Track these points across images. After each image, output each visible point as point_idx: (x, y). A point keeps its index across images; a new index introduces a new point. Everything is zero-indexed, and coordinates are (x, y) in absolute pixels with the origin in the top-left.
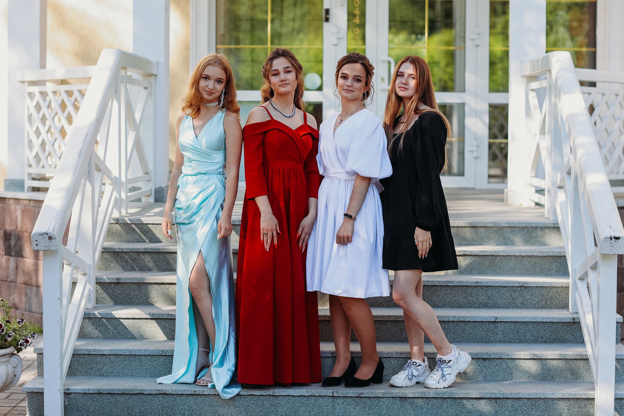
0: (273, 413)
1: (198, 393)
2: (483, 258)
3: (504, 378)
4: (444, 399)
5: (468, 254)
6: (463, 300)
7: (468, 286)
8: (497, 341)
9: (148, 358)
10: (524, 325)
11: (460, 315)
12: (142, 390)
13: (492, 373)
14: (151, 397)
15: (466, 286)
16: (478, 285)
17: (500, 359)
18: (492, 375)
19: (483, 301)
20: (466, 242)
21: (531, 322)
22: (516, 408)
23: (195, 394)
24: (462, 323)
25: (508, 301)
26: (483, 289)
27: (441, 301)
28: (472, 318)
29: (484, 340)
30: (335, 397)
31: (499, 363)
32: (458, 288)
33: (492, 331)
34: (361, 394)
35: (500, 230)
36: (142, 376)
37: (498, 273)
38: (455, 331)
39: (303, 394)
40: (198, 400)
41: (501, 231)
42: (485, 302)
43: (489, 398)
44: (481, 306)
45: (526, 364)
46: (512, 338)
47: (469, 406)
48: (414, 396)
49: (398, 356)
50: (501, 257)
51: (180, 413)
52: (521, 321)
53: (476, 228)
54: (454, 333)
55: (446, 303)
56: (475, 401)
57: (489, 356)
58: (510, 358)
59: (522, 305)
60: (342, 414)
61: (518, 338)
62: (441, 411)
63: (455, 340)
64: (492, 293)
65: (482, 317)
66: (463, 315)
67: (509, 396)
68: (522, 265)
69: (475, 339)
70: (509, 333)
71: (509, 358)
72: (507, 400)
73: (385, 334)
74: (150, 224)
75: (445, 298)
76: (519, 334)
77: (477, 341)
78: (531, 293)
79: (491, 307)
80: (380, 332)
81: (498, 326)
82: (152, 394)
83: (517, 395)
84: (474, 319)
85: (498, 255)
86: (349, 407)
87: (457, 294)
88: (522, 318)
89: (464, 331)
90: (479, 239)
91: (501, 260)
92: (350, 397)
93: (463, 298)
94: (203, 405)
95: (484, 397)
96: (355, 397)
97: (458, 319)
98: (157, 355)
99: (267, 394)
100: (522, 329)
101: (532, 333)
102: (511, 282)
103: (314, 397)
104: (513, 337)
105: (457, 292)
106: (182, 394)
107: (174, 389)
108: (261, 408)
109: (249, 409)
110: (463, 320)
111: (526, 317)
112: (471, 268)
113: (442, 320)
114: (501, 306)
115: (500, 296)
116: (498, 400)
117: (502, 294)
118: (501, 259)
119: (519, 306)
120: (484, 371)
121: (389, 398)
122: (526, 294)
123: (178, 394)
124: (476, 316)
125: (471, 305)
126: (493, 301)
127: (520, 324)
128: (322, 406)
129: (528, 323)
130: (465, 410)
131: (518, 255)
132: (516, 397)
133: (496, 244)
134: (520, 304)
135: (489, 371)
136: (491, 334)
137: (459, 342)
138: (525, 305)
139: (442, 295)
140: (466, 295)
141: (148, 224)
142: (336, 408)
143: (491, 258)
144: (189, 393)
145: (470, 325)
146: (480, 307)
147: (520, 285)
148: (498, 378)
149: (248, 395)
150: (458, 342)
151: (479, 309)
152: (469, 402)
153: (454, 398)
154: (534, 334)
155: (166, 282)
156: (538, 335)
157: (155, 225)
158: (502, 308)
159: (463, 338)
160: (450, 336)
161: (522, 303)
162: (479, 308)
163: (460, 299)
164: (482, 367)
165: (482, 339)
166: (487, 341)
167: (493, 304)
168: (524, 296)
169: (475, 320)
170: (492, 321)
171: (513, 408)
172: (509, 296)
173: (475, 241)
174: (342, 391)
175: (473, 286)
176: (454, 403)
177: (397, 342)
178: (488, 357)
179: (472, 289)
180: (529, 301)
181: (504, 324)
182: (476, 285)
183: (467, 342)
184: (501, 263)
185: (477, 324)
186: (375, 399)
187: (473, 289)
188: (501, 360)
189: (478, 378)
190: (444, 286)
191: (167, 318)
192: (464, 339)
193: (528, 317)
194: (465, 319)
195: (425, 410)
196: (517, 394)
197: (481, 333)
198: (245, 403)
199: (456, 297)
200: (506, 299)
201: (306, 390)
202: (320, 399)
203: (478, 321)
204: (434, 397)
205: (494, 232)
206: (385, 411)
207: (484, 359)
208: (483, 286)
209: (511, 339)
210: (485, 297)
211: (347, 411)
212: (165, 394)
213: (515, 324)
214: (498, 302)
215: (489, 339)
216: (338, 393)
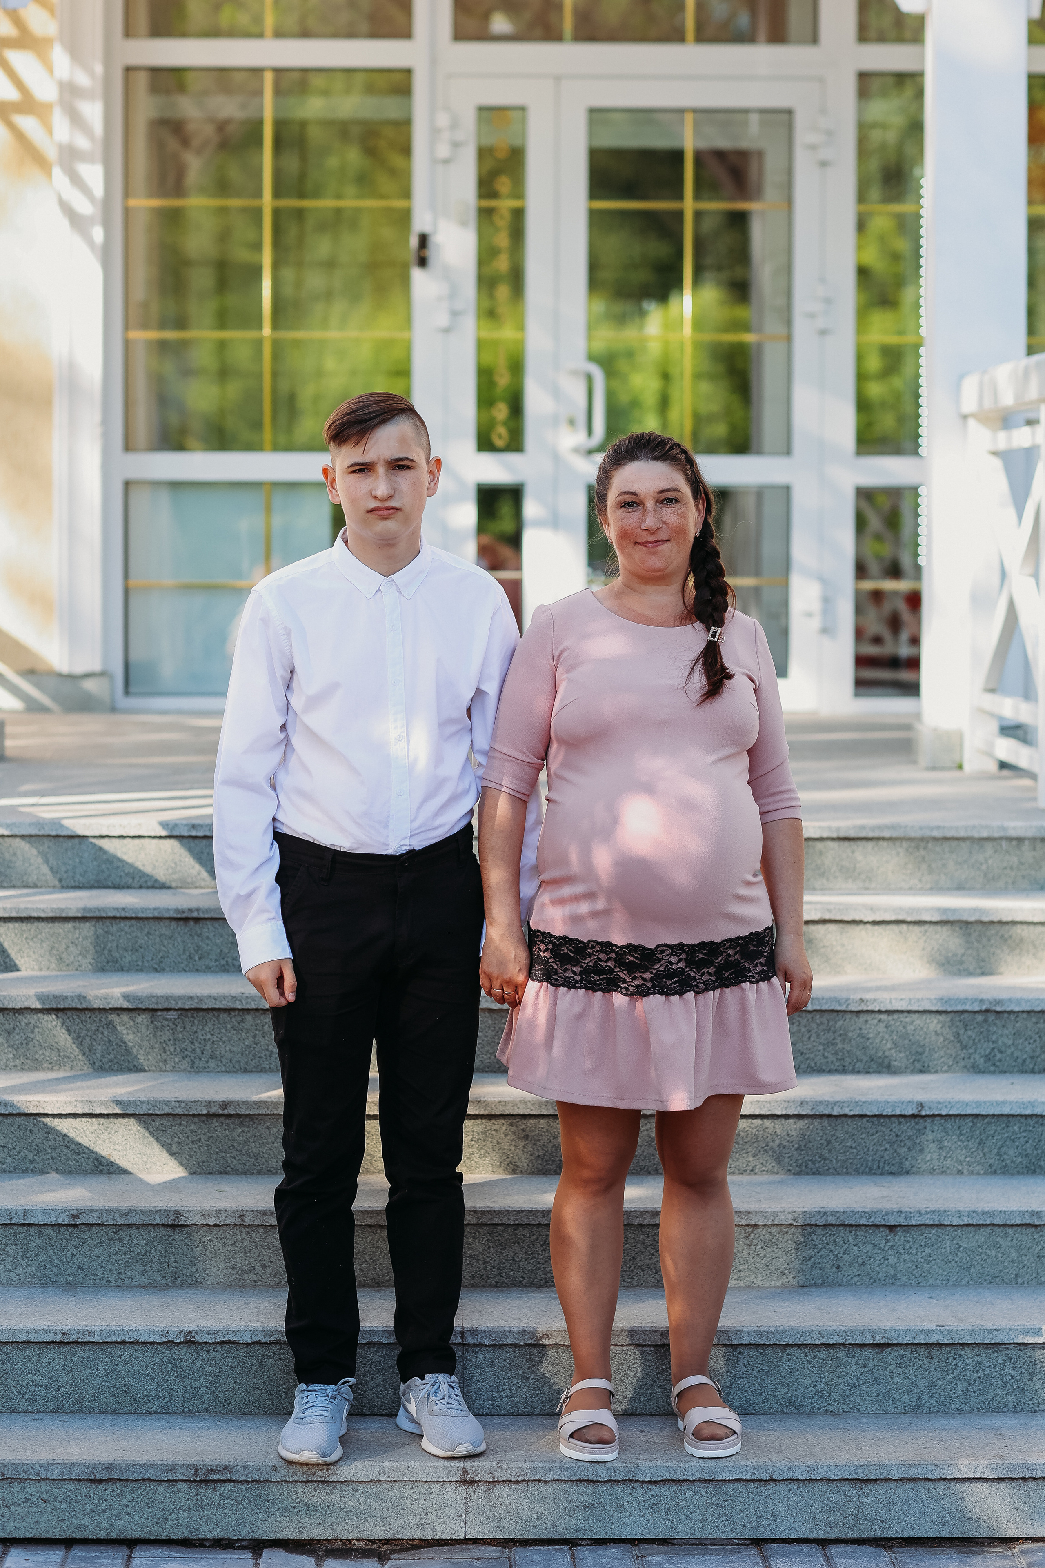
1: (73, 1338)
2: (876, 927)
3: (948, 1280)
4: (782, 1347)
6: (824, 1049)
7: (838, 1011)
8: (922, 1170)
10: (1000, 1125)
13: (914, 1267)
15: (832, 1011)
16: (865, 1008)
17: (937, 1225)
18: (914, 1272)
19: (880, 1054)
21: (1017, 1115)
22: (987, 1372)
23: (66, 1341)
24: (825, 1122)
25: (948, 1051)
26: (880, 1021)
28: (851, 1105)
29: (887, 1168)
30: (469, 1345)
31: (933, 1240)
33: (909, 1143)
34: (543, 1336)
38: (804, 1143)
40: (75, 1359)
42: (886, 1057)
43: (912, 1344)
44: (875, 1066)
45: (1009, 1239)
46: (965, 1161)
47: (854, 1368)
49: (646, 1222)
51: (24, 1394)
52: (991, 1113)
54: (803, 1147)
56: (869, 1353)
57: (906, 1218)
58: (966, 1222)
59: (987, 1065)
60: (489, 1393)
61: (983, 1161)
62: (774, 1382)
63: (804, 1168)
64: (904, 1031)
65: (880, 1102)
67: (968, 1338)
68: (984, 947)
69: (862, 1165)
70: (956, 1148)
71: (962, 1223)
72: (961, 1349)
76: (986, 1150)
77: (867, 1170)
78: (1013, 1028)
79: (902, 1070)
81: (925, 1128)
83: (991, 1336)
84: (858, 1108)
86: (509, 1375)
87: (805, 1033)
88: (995, 1104)
89: (829, 1143)
92: (512, 1345)
93: (823, 1045)
94: (89, 1371)
95: (895, 1342)
96: (526, 1345)
97: (812, 1109)
99: (272, 1339)
100: (993, 1137)
101: (1022, 1146)
102: (958, 999)
104: (968, 1159)
105: (805, 1027)
106: (28, 1342)
108: (255, 1381)
109: (222, 1381)
110: (827, 1112)
111: (1004, 1103)
113: (767, 1113)
114: (928, 1066)
116: (935, 1351)
119: (981, 1067)
120: (892, 1260)
121: (625, 1348)
122: (1000, 1032)
123: (17, 1342)
124: (863, 1100)
125: (847, 1064)
127: (987, 1123)
129: (1011, 1119)
130: (841, 1380)
131: (972, 919)
132: (988, 1341)
134: (982, 1060)
135: (905, 1261)
136: (905, 1149)
137: (816, 1173)
138: (998, 1063)
140: (830, 1036)
142: (472, 1378)
144: (49, 1338)
145: (848, 1124)
146: (871, 1070)
147: (984, 1008)
148: (931, 1281)
149: (217, 1343)
150: (813, 1174)
151: (868, 1076)
152: (854, 1357)
153: (810, 1344)
154: (1026, 1150)
156: (1040, 1151)
158: (933, 1071)
159: (827, 1162)
160: (789, 1157)
161: (988, 1058)
162: (868, 1073)
163: (816, 1048)
164: (887, 1249)
165: (881, 1164)
166: (894, 1169)
167: (908, 1060)
168: (994, 1037)
169: (861, 1113)
170: (910, 1112)
171: (978, 1371)
172: (952, 1038)
175: (851, 1012)
176: (811, 1360)
177: (639, 1174)
178: (901, 1221)
179: (847, 1020)
180: (1009, 1052)
181: (943, 1121)
182: (860, 1008)
183: (839, 1174)
185: (867, 1121)
187: (850, 1019)
188: (939, 1230)
189: (875, 1281)
192: (830, 1165)
193: (1010, 1102)
194: (832, 1108)
196: (990, 1331)
197: (879, 1147)
198: (209, 1365)
199: (802, 1042)
200: (943, 1047)
203: (869, 1114)
204: (754, 1344)
207: (892, 1228)
208: (880, 1012)
209: (961, 1164)
210: (884, 1042)
211: (504, 1385)
213: (973, 1122)
214: (921, 1054)
215: (901, 1163)
216: (477, 1335)
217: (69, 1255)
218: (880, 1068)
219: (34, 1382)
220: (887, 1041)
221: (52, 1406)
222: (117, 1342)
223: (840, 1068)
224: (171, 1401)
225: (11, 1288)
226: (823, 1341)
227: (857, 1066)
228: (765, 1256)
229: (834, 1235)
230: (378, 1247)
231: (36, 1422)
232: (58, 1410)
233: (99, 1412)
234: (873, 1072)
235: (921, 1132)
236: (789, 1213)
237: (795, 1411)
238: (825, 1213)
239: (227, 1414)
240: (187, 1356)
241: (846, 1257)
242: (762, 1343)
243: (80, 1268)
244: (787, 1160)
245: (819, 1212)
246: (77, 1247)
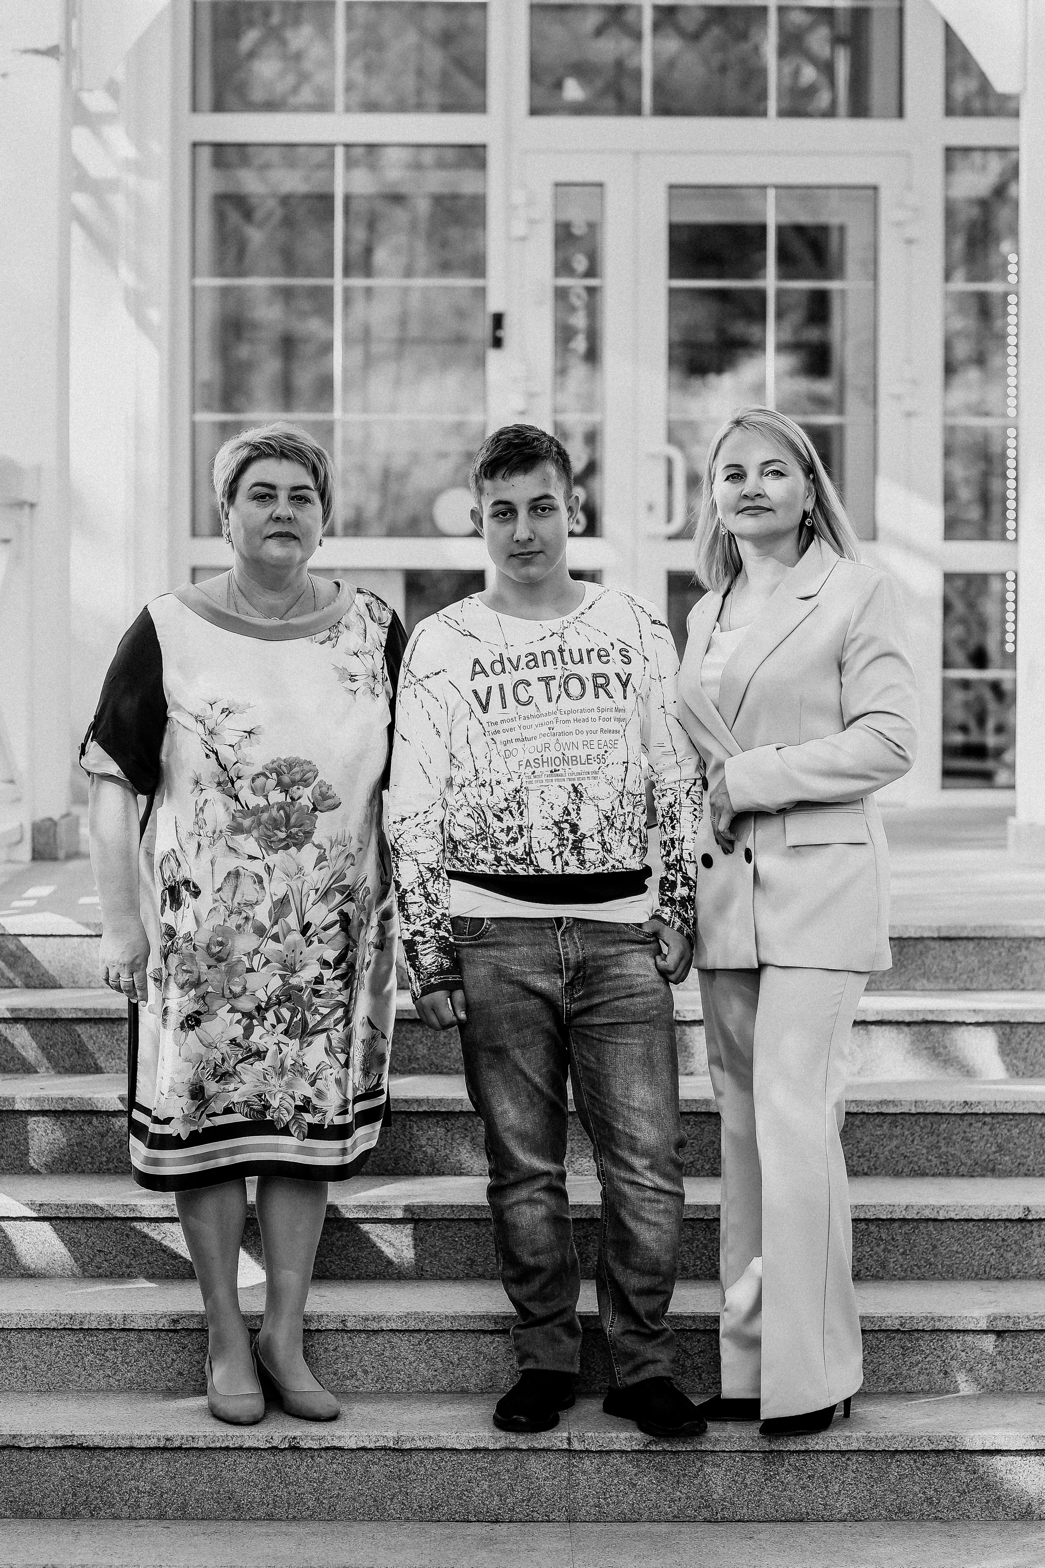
0: (395, 1500)
1: (177, 1444)
2: (979, 1029)
4: (891, 1453)
5: (935, 1019)
6: (928, 1153)
7: (941, 1114)
8: (1029, 1274)
9: (28, 1338)
11: (923, 1202)
12: (14, 1437)
13: (1022, 1373)
14: (41, 1456)
15: (936, 1114)
16: (970, 1111)
18: (1022, 1378)
19: (984, 1158)
20: (925, 981)
23: (170, 1446)
26: (985, 1123)
27: (864, 1156)
28: (958, 1209)
29: (993, 1273)
30: (575, 1451)
32: (913, 1119)
33: (1015, 1248)
35: (1020, 948)
36: (12, 1389)
37: (1021, 1074)
38: (909, 1248)
39: (482, 1445)
40: (178, 1465)
41: (1023, 950)
42: (991, 1160)
43: (1022, 1450)
44: (979, 1170)
47: (963, 1474)
48: (803, 1448)
50: (1030, 1027)
51: (126, 1501)
53: (953, 942)
54: (908, 1252)
55: (878, 1163)
56: (979, 1459)
57: (1014, 1324)
64: (1009, 1134)
65: (987, 1206)
66: (932, 1201)
69: (968, 1270)
73: (710, 1259)
74: (25, 935)
75: (876, 1149)
77: (973, 1275)
79: (1008, 1174)
80: (693, 1253)
81: (1032, 1232)
82: (44, 1448)
84: (964, 1212)
85: (1021, 1020)
86: (616, 1481)
89: (935, 1247)
90: (960, 974)
91: (1027, 1037)
92: (618, 1451)
93: (927, 1148)
94: (193, 1478)
95: (1005, 1448)
96: (633, 1451)
97: (918, 1213)
98: (54, 1329)
99: (377, 1445)
103: (515, 1454)
106: (131, 1448)
107: (107, 1433)
110: (932, 1217)
112: (943, 1058)
114: (1034, 1170)
115: (1033, 1143)
117: (1038, 1137)
118: (1029, 1033)
120: (1000, 1366)
123: (120, 1448)
124: (970, 1204)
125: (950, 1167)
126: (1013, 1156)
128: (537, 1478)
133: (1009, 987)
135: (1013, 1366)
136: (1011, 1254)
137: (922, 1278)
139: (866, 1139)
140: (934, 1139)
141: (20, 935)
142: (579, 1484)
143: (1001, 1029)
144: (153, 1443)
145: (953, 1229)
146: (975, 1174)
148: (1040, 1388)
149: (322, 1449)
150: (919, 1279)
151: (972, 1180)
152: (963, 1463)
153: (919, 1451)
155: (75, 1107)
157: (40, 939)
158: (1038, 1175)
159: (933, 1266)
162: (972, 1176)
163: (919, 1151)
164: (995, 1354)
165: (988, 1269)
166: (1000, 1274)
167: (1013, 1163)
169: (967, 1217)
170: (1017, 1217)
173: (951, 977)
174: (597, 1434)
175: (955, 1114)
176: (920, 1466)
178: (1010, 1326)
179: (952, 1123)
182: (964, 1111)
183: (944, 1279)
184: (1029, 1043)
185: (973, 1226)
186: (692, 1456)
187: (955, 1121)
190: (873, 1114)
191: (80, 1216)
192: (936, 1270)
194: (938, 1212)
195: (837, 1487)
197: (985, 1252)
198: (313, 1471)
201: (491, 1434)
202: (533, 1458)
203: (975, 1218)
205: (1003, 954)
206: (720, 1492)
207: (1000, 1333)
208: (984, 1114)
210: (989, 1145)
211: (611, 1491)
212: (81, 1448)
214: (1026, 1157)
215: (1007, 1268)
216: (584, 1441)
217: (169, 1360)
218: (984, 1172)
219: (137, 1488)
220: (992, 1144)
221: (155, 1512)
222: (221, 1448)
223: (945, 1171)
224: (275, 1507)
225: (111, 1395)
226: (932, 1447)
227: (961, 1169)
228: (872, 1361)
229: (941, 1340)
230: (481, 1353)
231: (140, 1529)
232: (161, 1517)
233: (202, 1519)
234: (978, 1176)
235: (1028, 1236)
236: (896, 1318)
237: (905, 1518)
238: (933, 1318)
239: (331, 1520)
240: (292, 1462)
241: (954, 1363)
242: (871, 1449)
243: (180, 1374)
244: (892, 1265)
245: (926, 1318)
246: (176, 1352)
